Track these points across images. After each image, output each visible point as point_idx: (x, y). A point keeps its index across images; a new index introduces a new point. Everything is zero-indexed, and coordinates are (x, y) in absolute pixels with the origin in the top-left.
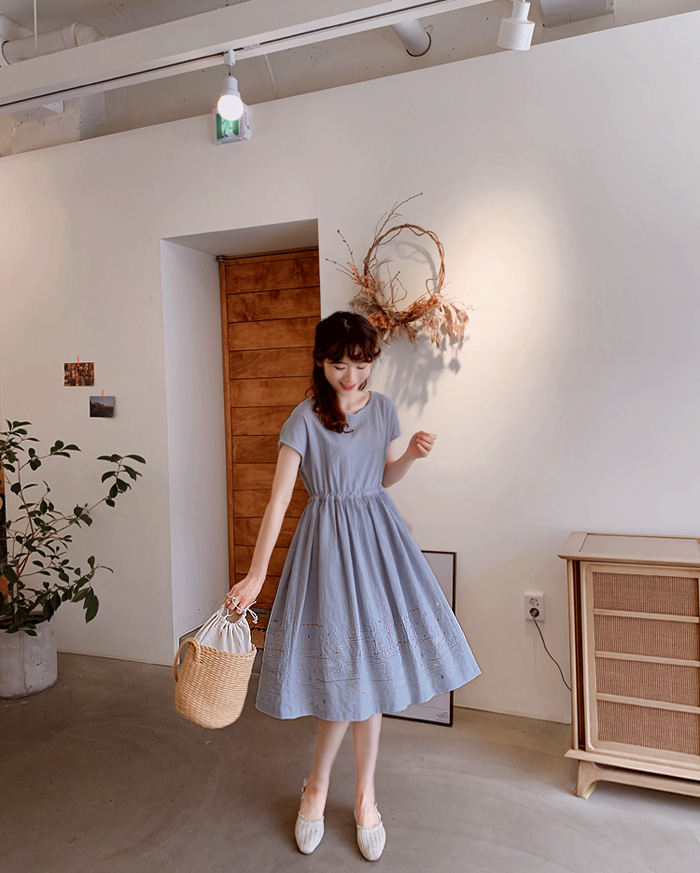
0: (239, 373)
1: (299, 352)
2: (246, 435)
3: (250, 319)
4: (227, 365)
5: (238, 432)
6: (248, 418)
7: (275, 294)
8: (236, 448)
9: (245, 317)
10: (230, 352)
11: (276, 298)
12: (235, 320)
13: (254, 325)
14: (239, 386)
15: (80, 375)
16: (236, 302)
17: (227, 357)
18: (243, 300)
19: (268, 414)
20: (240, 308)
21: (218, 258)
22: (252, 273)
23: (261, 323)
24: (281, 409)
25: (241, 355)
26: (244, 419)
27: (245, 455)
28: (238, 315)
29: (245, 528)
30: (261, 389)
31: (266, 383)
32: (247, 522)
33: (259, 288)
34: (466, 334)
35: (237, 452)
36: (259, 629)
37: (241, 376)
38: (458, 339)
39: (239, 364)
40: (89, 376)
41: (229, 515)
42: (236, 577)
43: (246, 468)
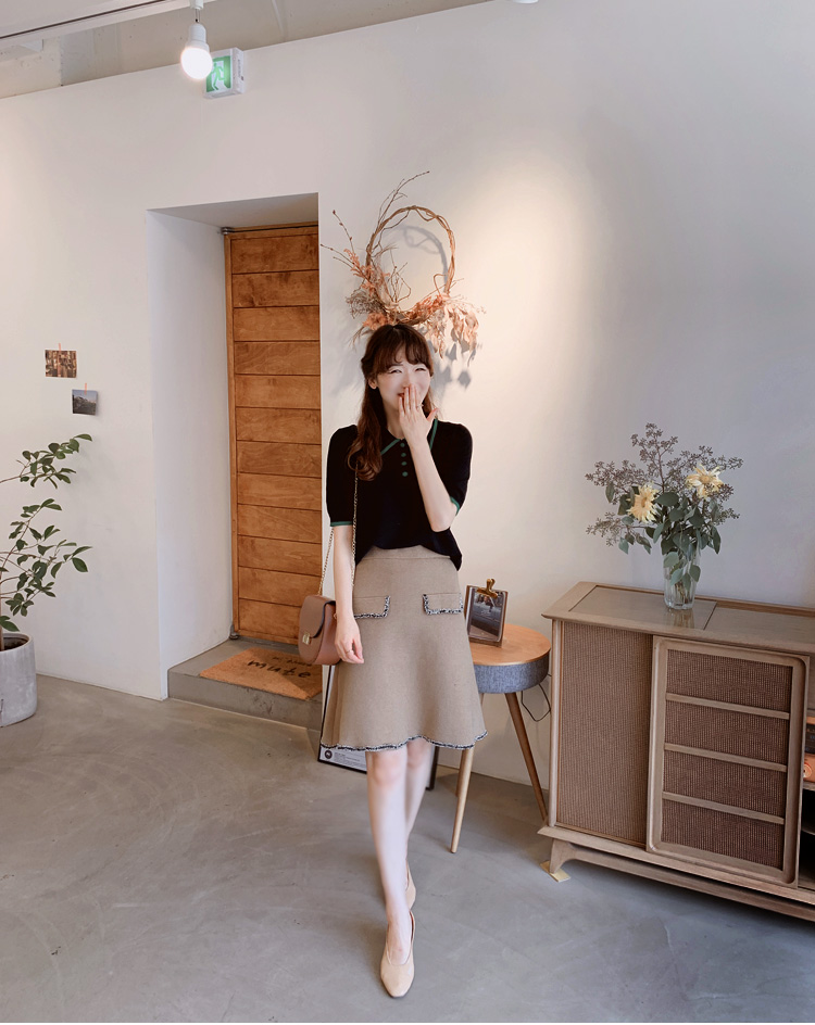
0: (245, 367)
1: (311, 346)
2: (251, 441)
3: (257, 304)
4: (232, 357)
5: (244, 435)
6: (253, 420)
7: (285, 276)
8: (240, 454)
9: (252, 302)
10: (235, 342)
11: (286, 281)
12: (240, 305)
13: (261, 311)
14: (245, 384)
15: (62, 364)
16: (241, 284)
17: (231, 347)
18: (250, 282)
19: (275, 417)
20: (246, 291)
21: (223, 230)
22: (259, 250)
23: (269, 309)
24: (290, 412)
25: (247, 346)
26: (250, 422)
27: (250, 464)
28: (244, 299)
29: (250, 548)
30: (268, 387)
31: (274, 381)
32: (252, 541)
33: (267, 267)
34: (479, 340)
35: (242, 459)
36: (258, 664)
37: (247, 371)
38: (470, 347)
39: (244, 357)
40: (73, 366)
41: (233, 532)
42: (240, 602)
43: (251, 479)
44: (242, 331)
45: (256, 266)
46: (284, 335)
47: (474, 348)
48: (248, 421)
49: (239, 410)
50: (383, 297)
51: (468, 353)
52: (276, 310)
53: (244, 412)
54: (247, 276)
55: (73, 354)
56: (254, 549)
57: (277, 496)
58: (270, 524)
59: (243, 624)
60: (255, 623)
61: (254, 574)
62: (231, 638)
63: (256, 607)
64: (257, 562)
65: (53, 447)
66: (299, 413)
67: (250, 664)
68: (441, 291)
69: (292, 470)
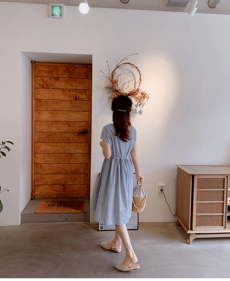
0: (39, 108)
1: (67, 102)
2: (41, 132)
3: (45, 87)
4: (34, 104)
5: (38, 131)
6: (42, 125)
7: (57, 79)
8: (36, 137)
9: (43, 86)
10: (35, 99)
11: (57, 80)
12: (38, 87)
13: (47, 90)
14: (39, 113)
16: (39, 80)
17: (34, 101)
18: (43, 80)
19: (52, 124)
20: (41, 82)
21: (32, 61)
22: (47, 69)
23: (50, 89)
24: (58, 122)
25: (40, 101)
26: (41, 126)
27: (40, 140)
28: (40, 85)
29: (39, 168)
30: (49, 115)
31: (52, 113)
32: (41, 165)
33: (50, 75)
36: (51, 205)
39: (39, 105)
41: (33, 163)
42: (35, 186)
43: (41, 145)
44: (38, 96)
45: (45, 75)
46: (56, 97)
53: (38, 123)
56: (41, 168)
57: (51, 150)
58: (49, 159)
59: (36, 193)
60: (41, 192)
61: (41, 176)
62: (32, 199)
63: (42, 187)
64: (42, 172)
66: (62, 123)
69: (58, 141)
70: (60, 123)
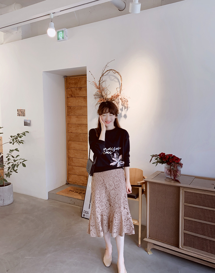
2: (71, 133)
3: (73, 96)
4: (67, 110)
5: (69, 131)
8: (69, 136)
10: (67, 106)
11: (81, 90)
12: (69, 97)
13: (74, 98)
14: (70, 117)
15: (21, 113)
16: (69, 91)
17: (67, 108)
18: (71, 90)
19: (78, 126)
20: (70, 93)
21: (64, 77)
22: (74, 82)
23: (76, 98)
24: (82, 125)
25: (71, 107)
27: (71, 139)
28: (70, 95)
29: (71, 160)
30: (76, 119)
31: (78, 117)
33: (76, 86)
34: (129, 106)
35: (69, 138)
36: (72, 191)
37: (71, 114)
38: (126, 108)
39: (70, 110)
40: (24, 113)
41: (67, 156)
42: (69, 175)
43: (72, 143)
44: (69, 103)
45: (73, 86)
46: (80, 104)
47: (127, 108)
48: (71, 128)
49: (69, 125)
50: (103, 94)
51: (126, 109)
52: (78, 98)
53: (70, 125)
54: (71, 89)
55: (24, 110)
56: (72, 161)
57: (79, 147)
58: (76, 154)
59: (69, 180)
60: (72, 180)
61: (72, 167)
62: (66, 184)
63: (73, 176)
64: (73, 164)
65: (18, 134)
67: (70, 191)
68: (119, 92)
69: (82, 140)
70: (83, 126)
